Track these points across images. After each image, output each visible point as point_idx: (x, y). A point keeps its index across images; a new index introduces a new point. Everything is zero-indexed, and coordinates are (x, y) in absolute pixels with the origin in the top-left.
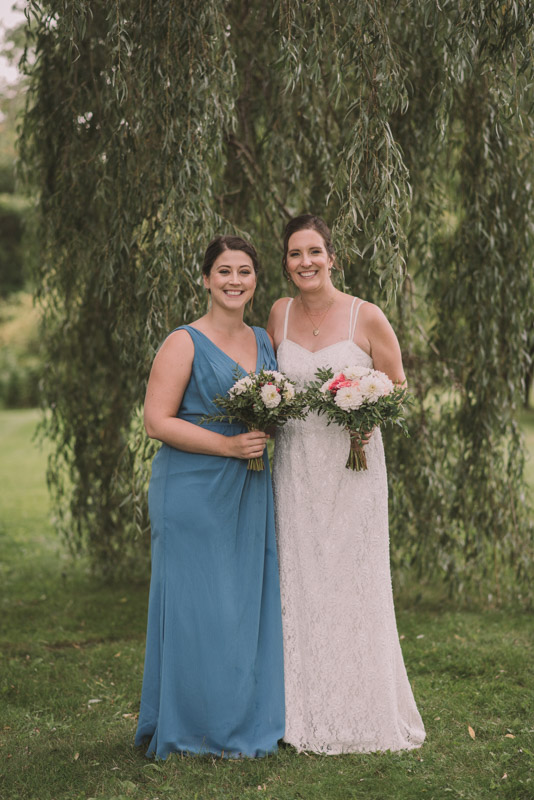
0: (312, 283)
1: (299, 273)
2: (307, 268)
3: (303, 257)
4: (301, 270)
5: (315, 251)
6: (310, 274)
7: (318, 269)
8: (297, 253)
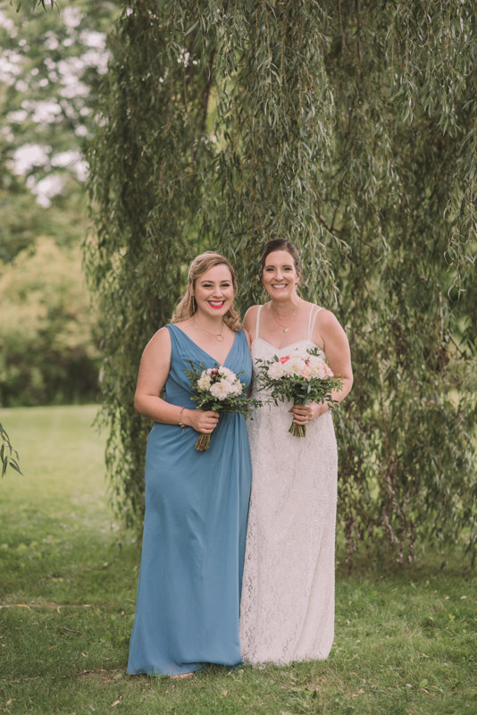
0: (281, 293)
1: (273, 285)
2: (278, 282)
3: (277, 272)
4: (274, 282)
5: (287, 268)
6: (281, 286)
7: (287, 283)
8: (271, 269)
